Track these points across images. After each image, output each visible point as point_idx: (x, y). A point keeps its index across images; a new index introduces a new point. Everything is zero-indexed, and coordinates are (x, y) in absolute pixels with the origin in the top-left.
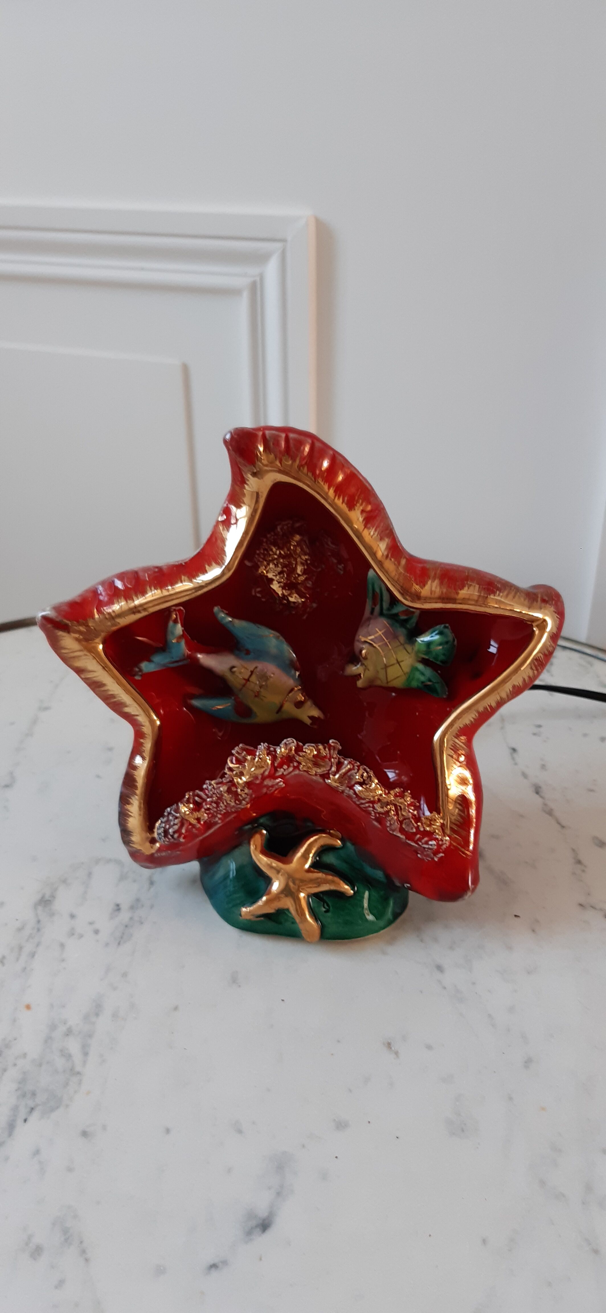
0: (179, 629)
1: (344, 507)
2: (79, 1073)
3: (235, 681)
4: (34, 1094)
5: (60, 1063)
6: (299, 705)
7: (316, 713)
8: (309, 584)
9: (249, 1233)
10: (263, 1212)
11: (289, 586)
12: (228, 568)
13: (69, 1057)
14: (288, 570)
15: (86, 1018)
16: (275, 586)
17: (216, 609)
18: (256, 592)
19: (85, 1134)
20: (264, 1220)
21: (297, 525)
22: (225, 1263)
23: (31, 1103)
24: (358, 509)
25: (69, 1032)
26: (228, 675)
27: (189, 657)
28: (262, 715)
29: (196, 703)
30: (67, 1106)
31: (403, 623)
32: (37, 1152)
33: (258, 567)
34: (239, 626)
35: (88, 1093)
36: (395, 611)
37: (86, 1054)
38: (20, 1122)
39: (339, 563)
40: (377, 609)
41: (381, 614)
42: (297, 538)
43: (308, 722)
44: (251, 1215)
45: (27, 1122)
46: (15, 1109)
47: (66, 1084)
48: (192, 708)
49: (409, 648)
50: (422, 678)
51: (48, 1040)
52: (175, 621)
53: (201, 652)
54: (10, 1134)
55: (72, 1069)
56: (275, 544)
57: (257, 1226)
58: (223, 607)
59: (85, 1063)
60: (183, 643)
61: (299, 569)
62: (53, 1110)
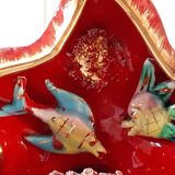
0: (21, 91)
1: (137, 12)
3: (54, 126)
6: (92, 144)
7: (102, 149)
8: (105, 70)
11: (93, 70)
12: (56, 48)
14: (93, 59)
16: (83, 70)
17: (46, 81)
18: (72, 74)
21: (101, 31)
24: (146, 14)
26: (51, 123)
27: (27, 109)
28: (69, 149)
29: (30, 139)
31: (162, 97)
33: (74, 57)
34: (60, 93)
36: (158, 88)
39: (123, 59)
40: (146, 87)
41: (148, 90)
42: (101, 38)
43: (97, 155)
48: (26, 142)
49: (164, 112)
50: (171, 133)
52: (20, 85)
53: (35, 107)
56: (87, 43)
58: (51, 81)
60: (24, 99)
61: (101, 59)
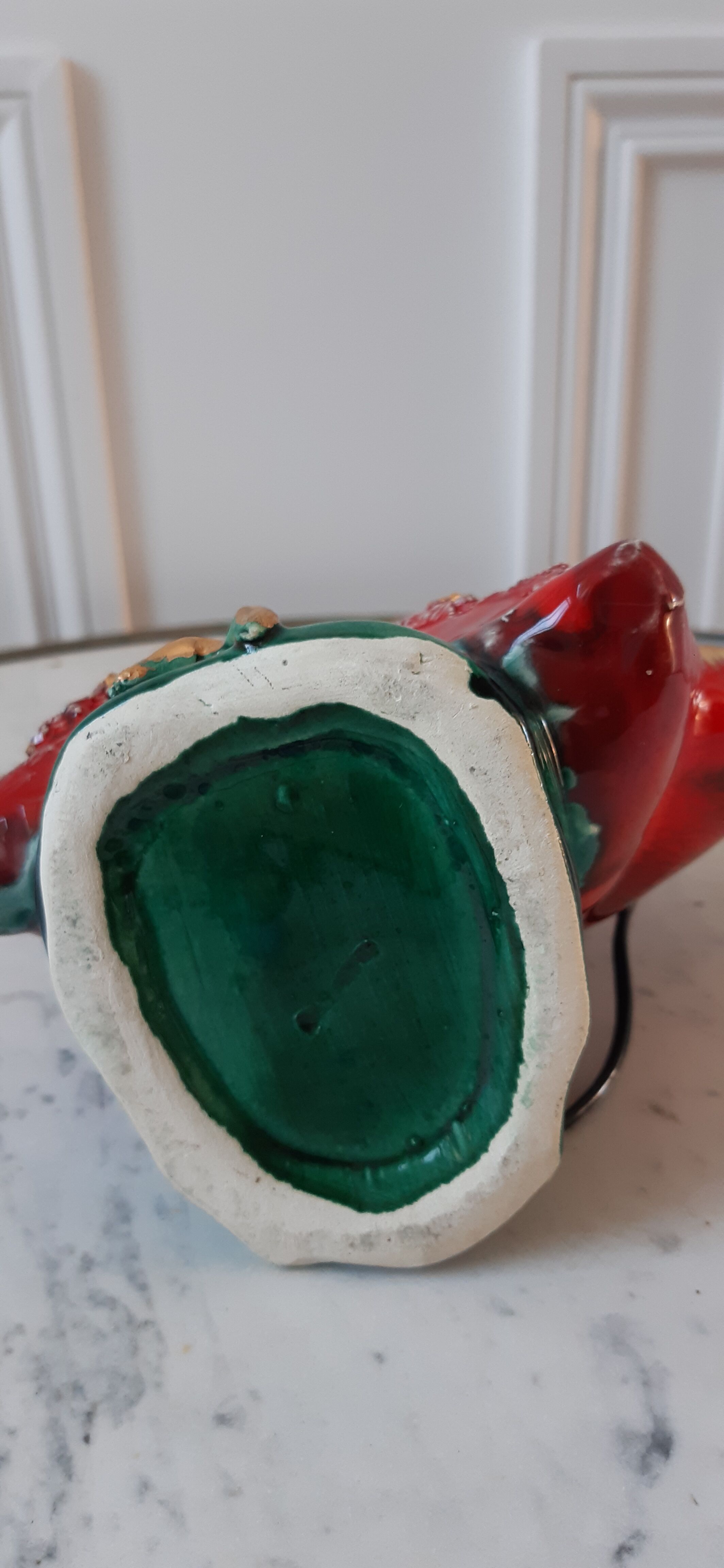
2: (146, 1323)
4: (77, 1389)
5: (100, 1318)
9: (644, 1467)
10: (643, 1424)
13: (111, 1303)
15: (108, 1230)
19: (222, 1420)
20: (653, 1436)
22: (637, 1535)
23: (81, 1406)
25: (88, 1264)
30: (158, 1385)
32: (145, 1486)
35: (187, 1348)
37: (143, 1288)
38: (75, 1446)
44: (625, 1437)
45: (91, 1441)
46: (54, 1426)
47: (135, 1350)
51: (54, 1290)
54: (69, 1474)
55: (130, 1320)
57: (649, 1450)
59: (149, 1302)
62: (132, 1402)
